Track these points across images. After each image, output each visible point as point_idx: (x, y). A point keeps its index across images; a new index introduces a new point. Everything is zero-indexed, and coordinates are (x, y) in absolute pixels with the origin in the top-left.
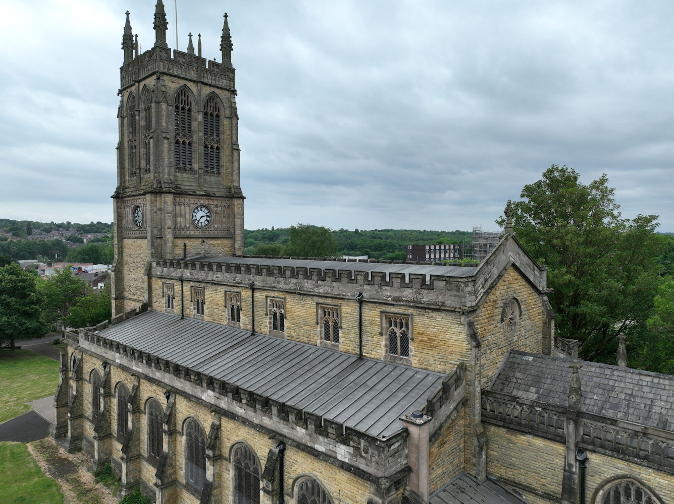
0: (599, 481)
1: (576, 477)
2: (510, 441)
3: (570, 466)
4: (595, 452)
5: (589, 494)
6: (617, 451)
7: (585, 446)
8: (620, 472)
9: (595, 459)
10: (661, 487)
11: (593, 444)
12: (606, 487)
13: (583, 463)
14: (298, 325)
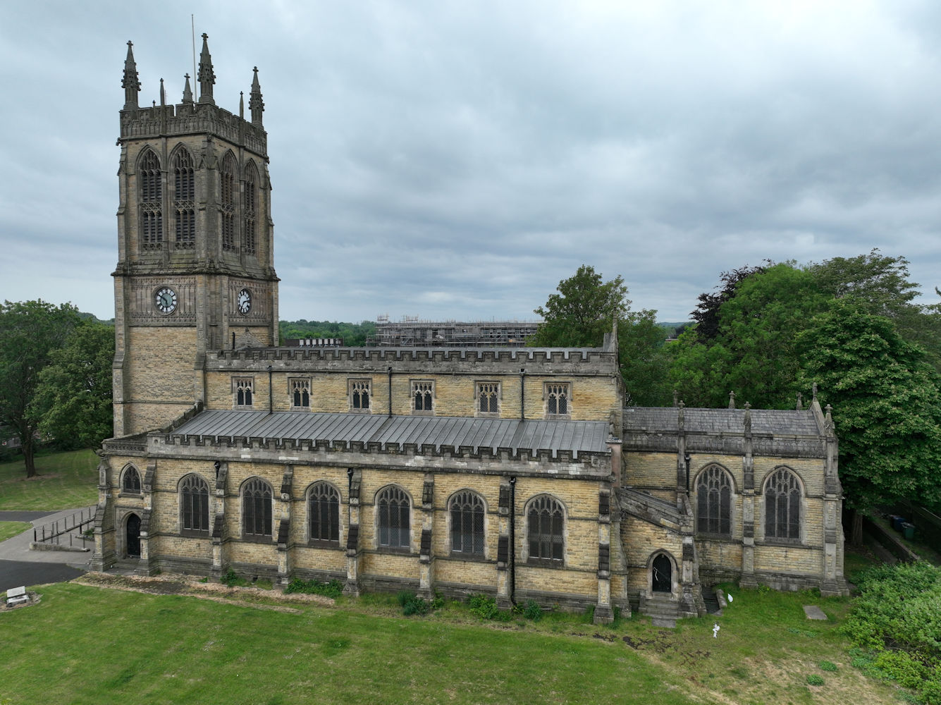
0: (697, 470)
1: (685, 471)
2: (641, 460)
3: (681, 465)
4: (694, 453)
5: (691, 480)
6: (707, 450)
7: (689, 451)
8: (708, 462)
9: (694, 457)
10: (729, 464)
11: (693, 449)
12: (701, 472)
13: (688, 461)
14: (451, 402)
